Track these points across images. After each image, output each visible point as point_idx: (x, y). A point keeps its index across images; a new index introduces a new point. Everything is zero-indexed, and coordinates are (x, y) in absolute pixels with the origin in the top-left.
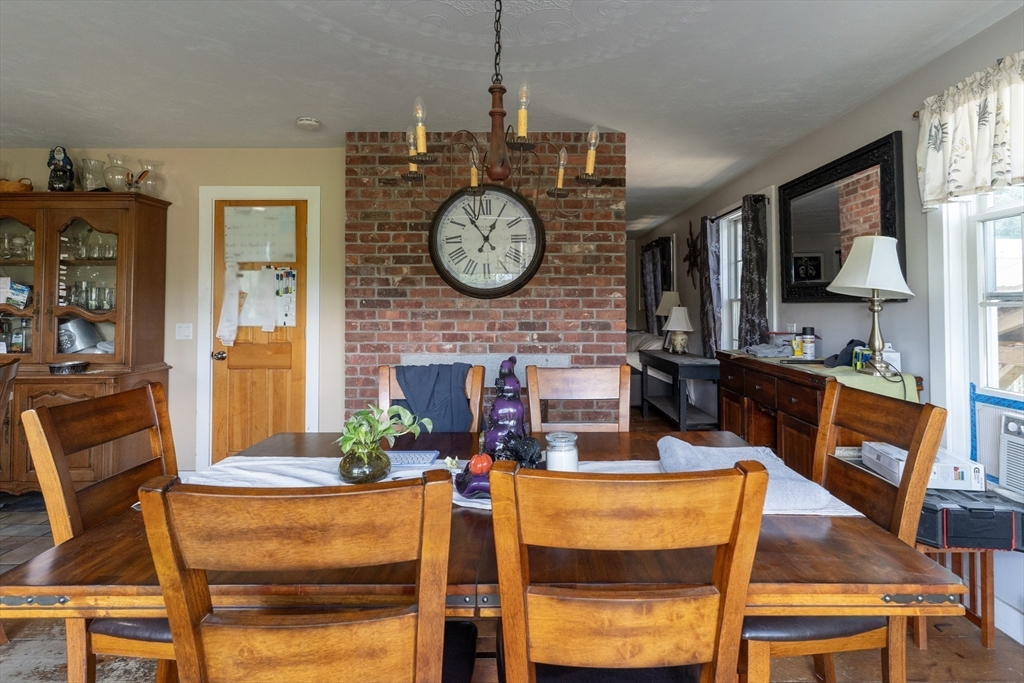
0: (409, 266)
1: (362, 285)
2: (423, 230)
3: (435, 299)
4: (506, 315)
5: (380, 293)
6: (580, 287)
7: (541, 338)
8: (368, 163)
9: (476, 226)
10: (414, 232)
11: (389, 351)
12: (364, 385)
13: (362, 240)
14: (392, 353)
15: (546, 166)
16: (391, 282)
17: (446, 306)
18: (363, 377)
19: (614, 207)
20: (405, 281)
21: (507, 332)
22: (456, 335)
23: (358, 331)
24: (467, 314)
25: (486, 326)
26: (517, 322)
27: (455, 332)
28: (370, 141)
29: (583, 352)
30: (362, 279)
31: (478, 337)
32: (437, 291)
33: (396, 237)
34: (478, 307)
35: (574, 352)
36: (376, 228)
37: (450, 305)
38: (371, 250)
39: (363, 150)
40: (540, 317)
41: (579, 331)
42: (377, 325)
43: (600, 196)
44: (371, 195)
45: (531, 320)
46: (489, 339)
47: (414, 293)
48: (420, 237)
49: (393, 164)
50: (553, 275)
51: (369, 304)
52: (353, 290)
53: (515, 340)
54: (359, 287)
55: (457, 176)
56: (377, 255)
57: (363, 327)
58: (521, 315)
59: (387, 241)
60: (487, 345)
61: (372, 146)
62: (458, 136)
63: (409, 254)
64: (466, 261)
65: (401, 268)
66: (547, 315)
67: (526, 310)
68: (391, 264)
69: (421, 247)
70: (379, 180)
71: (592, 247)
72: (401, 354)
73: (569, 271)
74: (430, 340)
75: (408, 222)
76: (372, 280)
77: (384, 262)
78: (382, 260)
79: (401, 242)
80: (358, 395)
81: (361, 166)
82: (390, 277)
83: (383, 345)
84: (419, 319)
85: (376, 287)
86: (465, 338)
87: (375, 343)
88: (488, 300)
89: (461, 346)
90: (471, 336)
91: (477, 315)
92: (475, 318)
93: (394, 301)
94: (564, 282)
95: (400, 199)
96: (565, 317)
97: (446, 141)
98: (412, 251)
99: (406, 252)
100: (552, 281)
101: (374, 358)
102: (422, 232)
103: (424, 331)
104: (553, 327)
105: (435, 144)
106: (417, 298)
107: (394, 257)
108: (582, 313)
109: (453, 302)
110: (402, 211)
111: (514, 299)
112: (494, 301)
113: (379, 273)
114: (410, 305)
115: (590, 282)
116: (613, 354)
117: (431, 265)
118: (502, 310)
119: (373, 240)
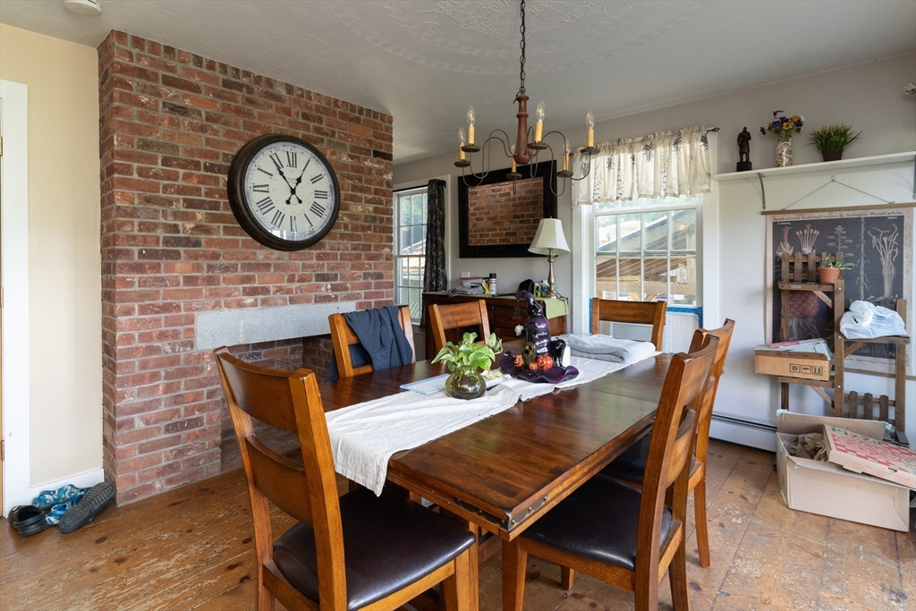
0: (204, 211)
1: (140, 230)
2: (219, 172)
3: (235, 250)
4: (305, 267)
5: (166, 242)
6: (362, 242)
7: (334, 288)
8: (148, 78)
9: (284, 177)
10: (209, 174)
11: (180, 310)
12: (144, 355)
13: (140, 174)
14: (183, 313)
15: (337, 130)
16: (181, 228)
17: (247, 258)
18: (144, 345)
19: (385, 176)
20: (198, 228)
21: (305, 284)
22: (257, 288)
23: (136, 288)
24: (268, 266)
25: (286, 278)
26: (314, 274)
27: (256, 285)
28: (149, 52)
29: (365, 298)
30: (141, 224)
31: (279, 290)
32: (237, 242)
33: (186, 177)
34: (279, 259)
35: (358, 299)
36: (160, 161)
37: (252, 257)
38: (155, 188)
39: (139, 60)
40: (332, 269)
41: (362, 280)
42: (163, 280)
43: (376, 166)
44: (153, 119)
45: (326, 271)
46: (289, 291)
47: (210, 243)
48: (216, 180)
49: (183, 88)
50: (342, 231)
51: (152, 254)
52: (128, 237)
53: (312, 291)
54: (136, 232)
55: (257, 121)
56: (161, 194)
57: (142, 283)
58: (317, 267)
59: (176, 180)
60: (287, 297)
61: (154, 59)
62: (258, 79)
63: (203, 198)
64: (273, 212)
65: (194, 214)
66: (338, 266)
67: (321, 262)
68: (181, 207)
69: (218, 191)
70: (164, 104)
71: (371, 209)
72: (196, 313)
73: (355, 228)
74: (229, 295)
75: (202, 161)
76: (156, 226)
77: (172, 205)
78: (170, 203)
79: (194, 183)
80: (136, 369)
81: (138, 80)
82: (180, 223)
83: (171, 304)
84: (217, 273)
85: (161, 233)
86: (266, 291)
87: (160, 302)
88: (288, 253)
89: (262, 300)
90: (272, 289)
91: (277, 267)
92: (275, 270)
93: (185, 252)
94: (351, 237)
95: (191, 132)
96: (352, 269)
97: (245, 81)
98: (207, 195)
99: (200, 195)
100: (343, 237)
101: (159, 320)
102: (219, 175)
103: (223, 285)
104: (343, 278)
105: (233, 79)
106: (214, 249)
107: (185, 200)
108: (364, 264)
109: (254, 254)
110: (194, 147)
111: (312, 251)
112: (294, 254)
113: (165, 217)
114: (205, 256)
115: (368, 238)
116: (384, 299)
117: (230, 213)
118: (300, 263)
119: (156, 176)
